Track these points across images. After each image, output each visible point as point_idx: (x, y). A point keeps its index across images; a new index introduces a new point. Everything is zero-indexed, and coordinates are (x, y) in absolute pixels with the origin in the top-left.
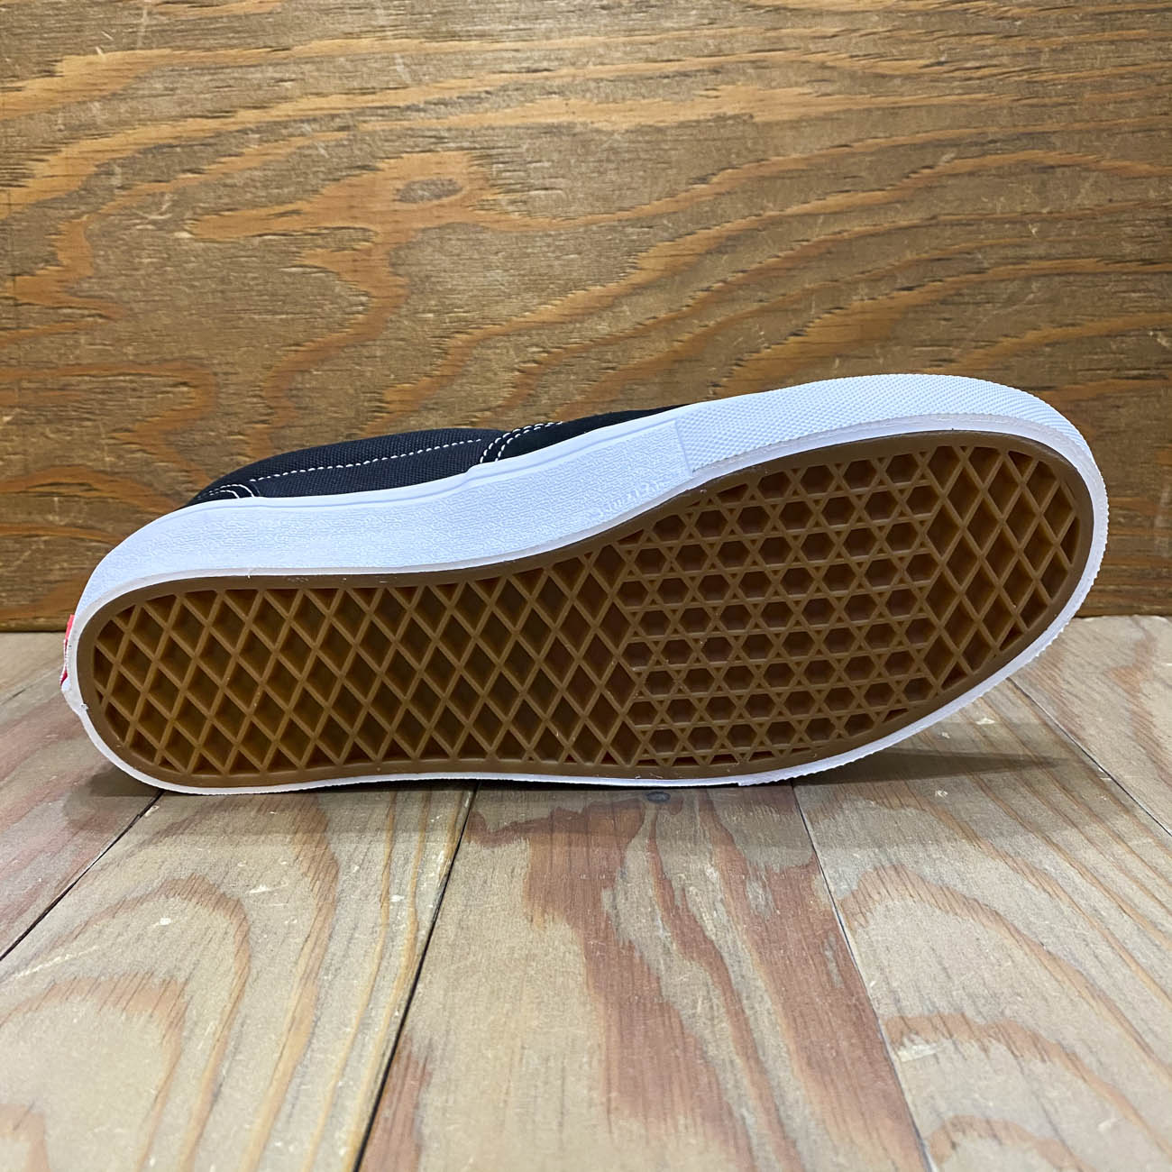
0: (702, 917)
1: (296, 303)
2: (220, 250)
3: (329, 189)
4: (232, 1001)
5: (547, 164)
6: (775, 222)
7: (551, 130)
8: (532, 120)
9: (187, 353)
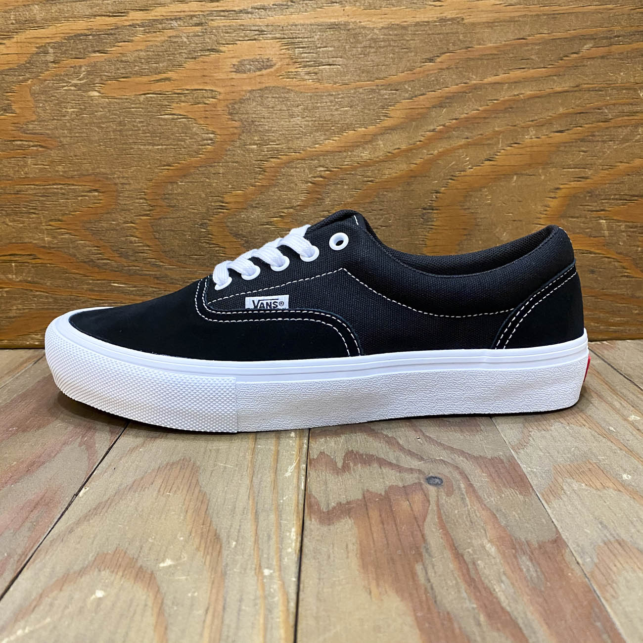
0: (494, 589)
1: (168, 138)
2: (119, 104)
3: (190, 64)
5: (330, 49)
6: (476, 88)
7: (334, 27)
8: (321, 20)
9: (98, 171)
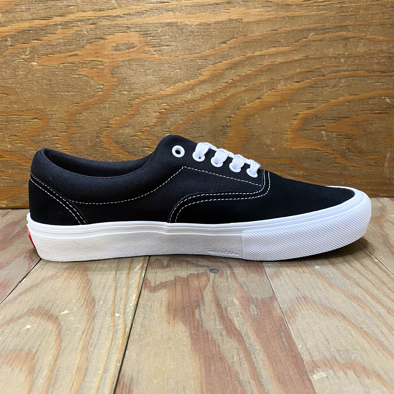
0: (234, 320)
1: (77, 88)
2: (48, 69)
3: (88, 46)
4: (54, 360)
5: (167, 37)
6: (250, 58)
7: (169, 24)
8: (162, 21)
9: (37, 107)
